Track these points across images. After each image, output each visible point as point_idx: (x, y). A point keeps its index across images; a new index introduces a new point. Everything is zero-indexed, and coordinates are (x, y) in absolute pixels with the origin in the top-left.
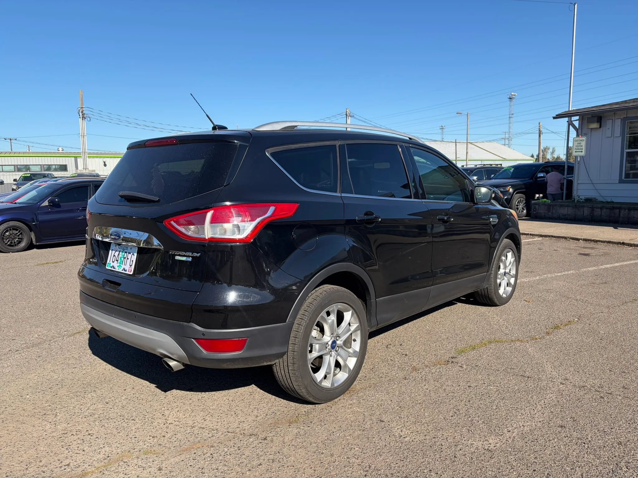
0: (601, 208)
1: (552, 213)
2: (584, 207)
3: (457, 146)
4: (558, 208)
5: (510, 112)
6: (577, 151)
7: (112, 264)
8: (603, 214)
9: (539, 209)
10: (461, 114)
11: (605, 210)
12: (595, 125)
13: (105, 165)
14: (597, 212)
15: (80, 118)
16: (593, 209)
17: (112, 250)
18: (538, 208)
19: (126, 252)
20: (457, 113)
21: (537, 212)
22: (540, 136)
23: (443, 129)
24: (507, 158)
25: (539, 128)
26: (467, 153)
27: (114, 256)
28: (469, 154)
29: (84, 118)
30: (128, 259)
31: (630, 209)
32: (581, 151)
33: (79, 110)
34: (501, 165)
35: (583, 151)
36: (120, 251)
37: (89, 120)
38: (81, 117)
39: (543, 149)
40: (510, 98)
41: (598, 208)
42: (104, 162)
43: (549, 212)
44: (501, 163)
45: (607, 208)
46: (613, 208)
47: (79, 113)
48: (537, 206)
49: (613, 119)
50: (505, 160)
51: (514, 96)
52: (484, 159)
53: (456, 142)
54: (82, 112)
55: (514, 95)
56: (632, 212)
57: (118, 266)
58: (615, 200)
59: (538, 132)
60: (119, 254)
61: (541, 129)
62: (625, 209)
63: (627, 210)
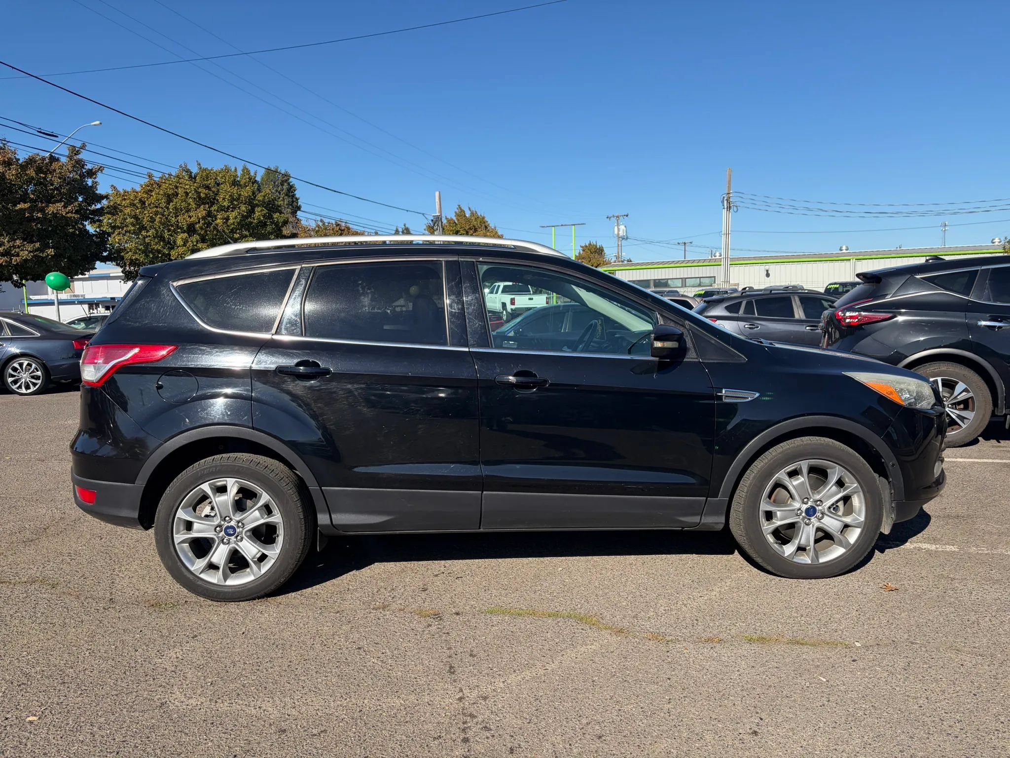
13: (768, 275)
15: (724, 208)
29: (729, 208)
33: (724, 197)
37: (735, 210)
38: (726, 207)
42: (767, 271)
47: (723, 202)
54: (727, 200)
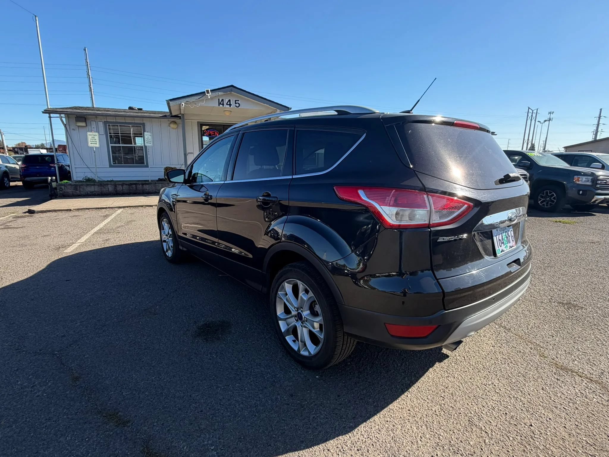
0: (122, 185)
1: (80, 191)
2: (108, 185)
4: (85, 187)
6: (92, 143)
7: (501, 249)
8: (124, 188)
9: (66, 188)
11: (125, 186)
12: (83, 124)
14: (119, 188)
16: (115, 185)
17: (496, 236)
18: (64, 188)
19: (506, 232)
21: (65, 192)
27: (500, 240)
30: (509, 236)
31: (143, 184)
32: (95, 143)
35: (98, 143)
36: (502, 233)
41: (120, 185)
43: (77, 190)
45: (126, 185)
46: (131, 184)
48: (63, 187)
49: (96, 121)
56: (144, 186)
57: (505, 248)
58: (115, 179)
60: (502, 237)
62: (140, 185)
63: (141, 185)
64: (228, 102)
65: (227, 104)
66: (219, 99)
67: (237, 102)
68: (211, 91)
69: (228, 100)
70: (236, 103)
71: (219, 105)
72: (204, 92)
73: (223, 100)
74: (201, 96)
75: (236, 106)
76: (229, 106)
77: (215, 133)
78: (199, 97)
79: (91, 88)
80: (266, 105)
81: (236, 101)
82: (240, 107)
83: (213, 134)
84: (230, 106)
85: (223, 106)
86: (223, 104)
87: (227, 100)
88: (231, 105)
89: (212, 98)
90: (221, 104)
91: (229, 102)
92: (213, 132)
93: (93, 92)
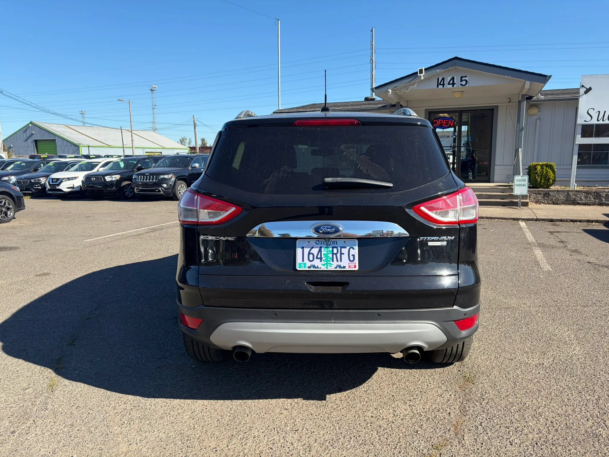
3: (123, 133)
5: (153, 103)
7: (309, 264)
10: (123, 101)
17: (303, 248)
20: (118, 100)
22: (195, 128)
23: (83, 114)
24: (166, 146)
25: (194, 121)
26: (132, 141)
28: (134, 142)
30: (342, 253)
34: (161, 153)
36: (321, 247)
39: (182, 140)
40: (151, 90)
44: (161, 151)
50: (164, 148)
51: (154, 89)
52: (145, 147)
53: (121, 129)
55: (155, 87)
59: (193, 124)
60: (320, 251)
61: (196, 122)
64: (450, 81)
65: (449, 84)
66: (438, 79)
67: (463, 79)
68: (426, 69)
69: (451, 78)
70: (461, 81)
71: (438, 87)
72: (417, 73)
73: (443, 79)
74: (413, 78)
75: (461, 85)
76: (451, 85)
77: (448, 122)
78: (410, 79)
79: (372, 75)
80: (506, 76)
81: (462, 77)
82: (467, 85)
83: (445, 124)
84: (453, 86)
85: (443, 87)
86: (443, 85)
87: (449, 78)
88: (455, 84)
89: (427, 79)
90: (440, 85)
91: (452, 80)
92: (446, 122)
93: (374, 80)
